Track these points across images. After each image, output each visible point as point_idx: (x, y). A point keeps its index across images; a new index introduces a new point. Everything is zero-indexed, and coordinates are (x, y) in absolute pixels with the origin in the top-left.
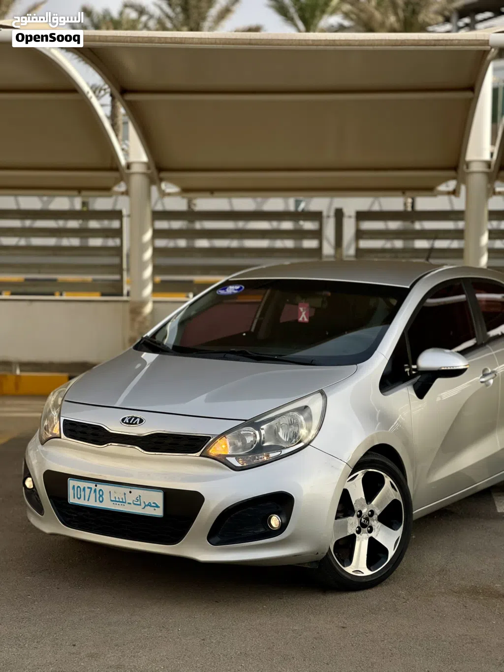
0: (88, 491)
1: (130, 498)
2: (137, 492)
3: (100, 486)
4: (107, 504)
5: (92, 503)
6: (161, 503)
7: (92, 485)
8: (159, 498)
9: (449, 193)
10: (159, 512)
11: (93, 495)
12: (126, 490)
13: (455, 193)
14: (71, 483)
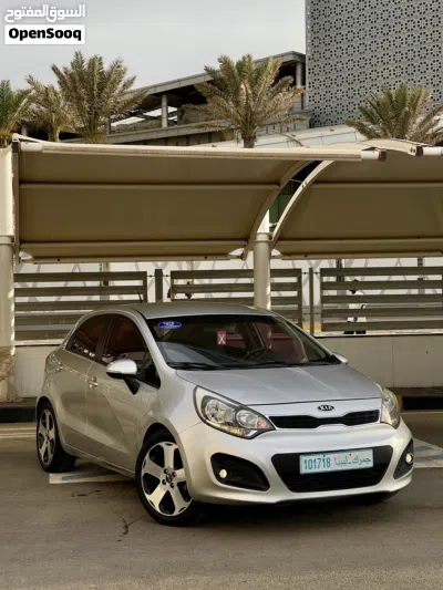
0: (317, 461)
1: (350, 459)
2: (355, 454)
3: (327, 456)
4: (334, 467)
5: (322, 469)
6: (371, 458)
7: (321, 456)
8: (369, 455)
9: (238, 257)
10: (371, 464)
11: (322, 464)
12: (347, 454)
13: (242, 257)
14: (303, 459)
